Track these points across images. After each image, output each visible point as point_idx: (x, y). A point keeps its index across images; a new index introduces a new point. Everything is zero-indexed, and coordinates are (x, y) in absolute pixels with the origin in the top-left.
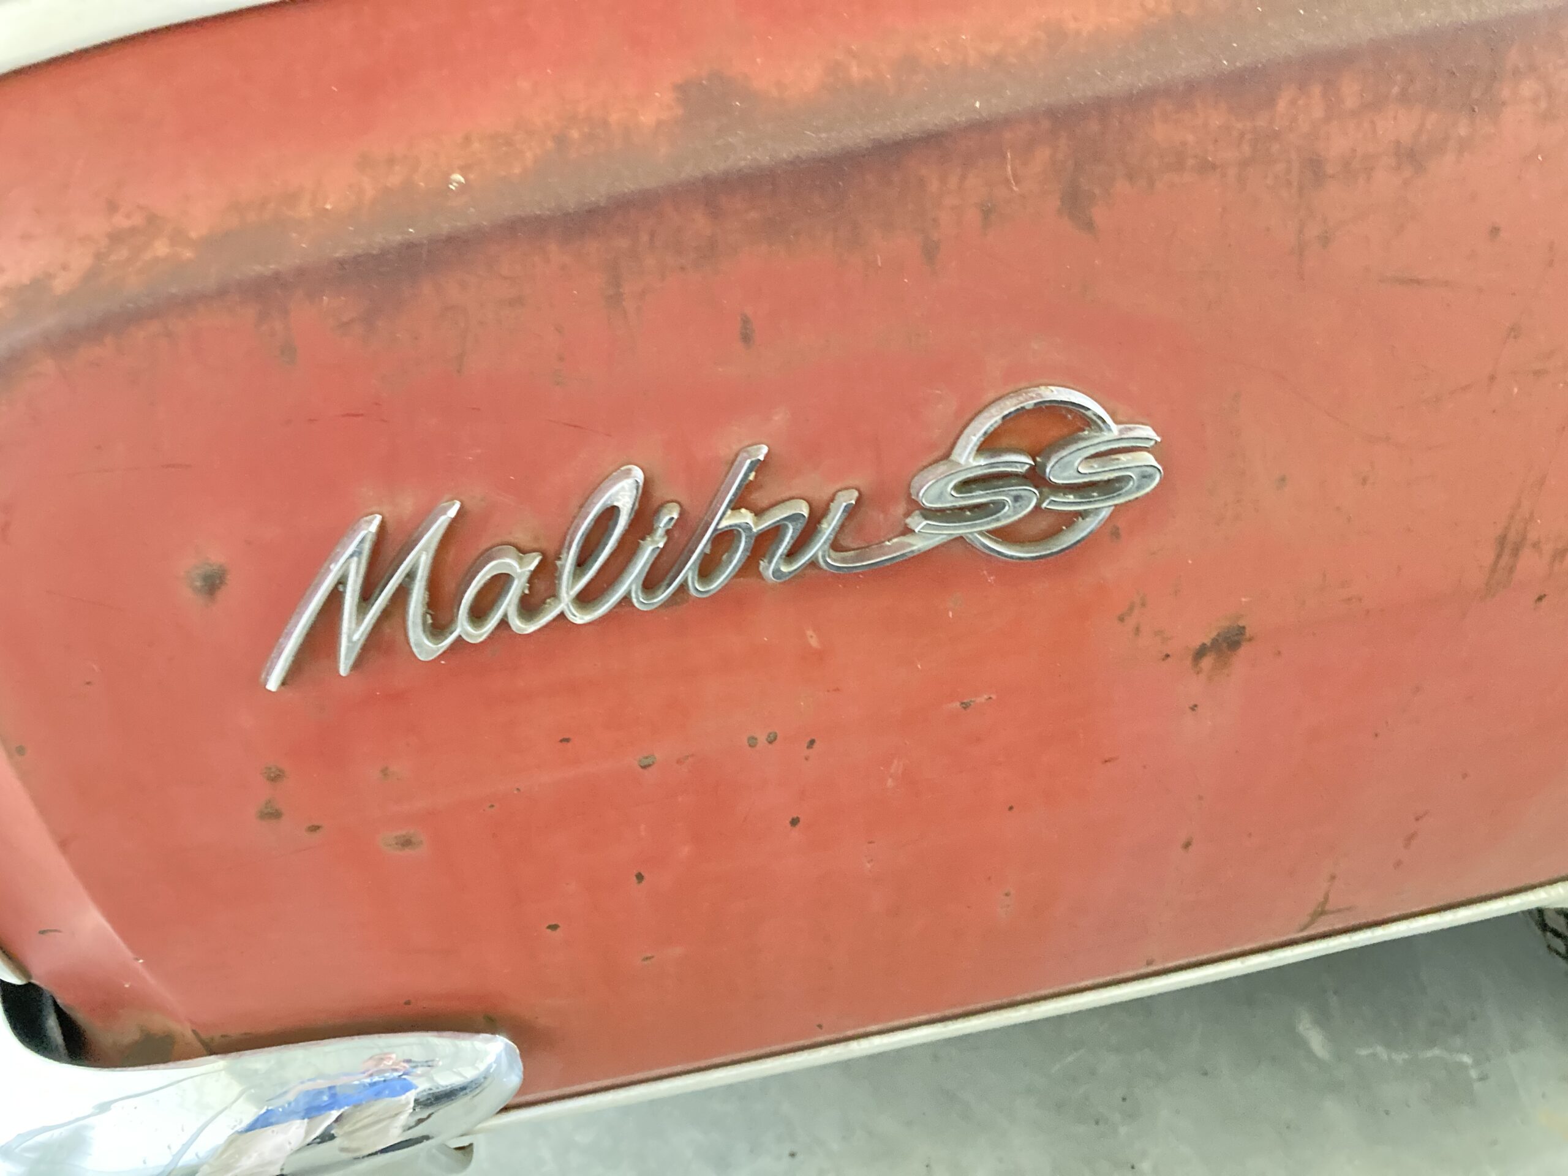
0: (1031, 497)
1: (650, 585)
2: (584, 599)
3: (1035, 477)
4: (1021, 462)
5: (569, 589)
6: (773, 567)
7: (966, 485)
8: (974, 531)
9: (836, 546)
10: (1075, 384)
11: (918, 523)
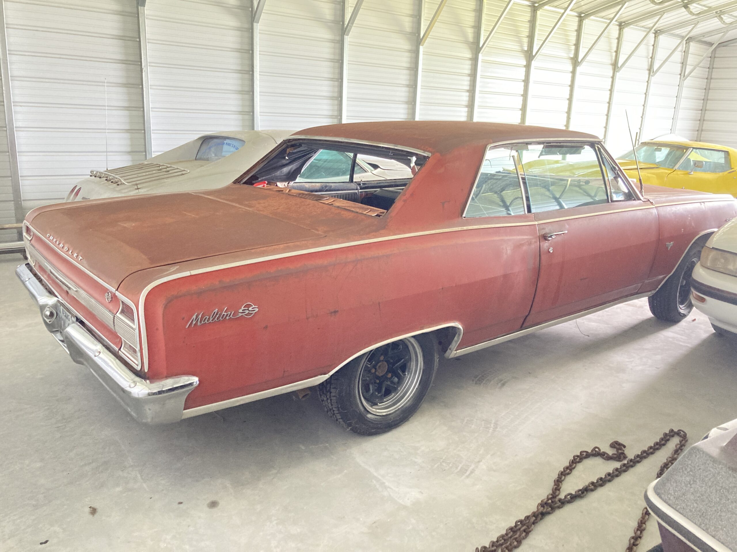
0: (248, 311)
1: (217, 319)
2: (212, 320)
3: (248, 310)
4: (247, 309)
5: (211, 319)
6: (228, 318)
7: (243, 310)
8: (243, 314)
9: (233, 316)
10: (249, 302)
11: (240, 314)
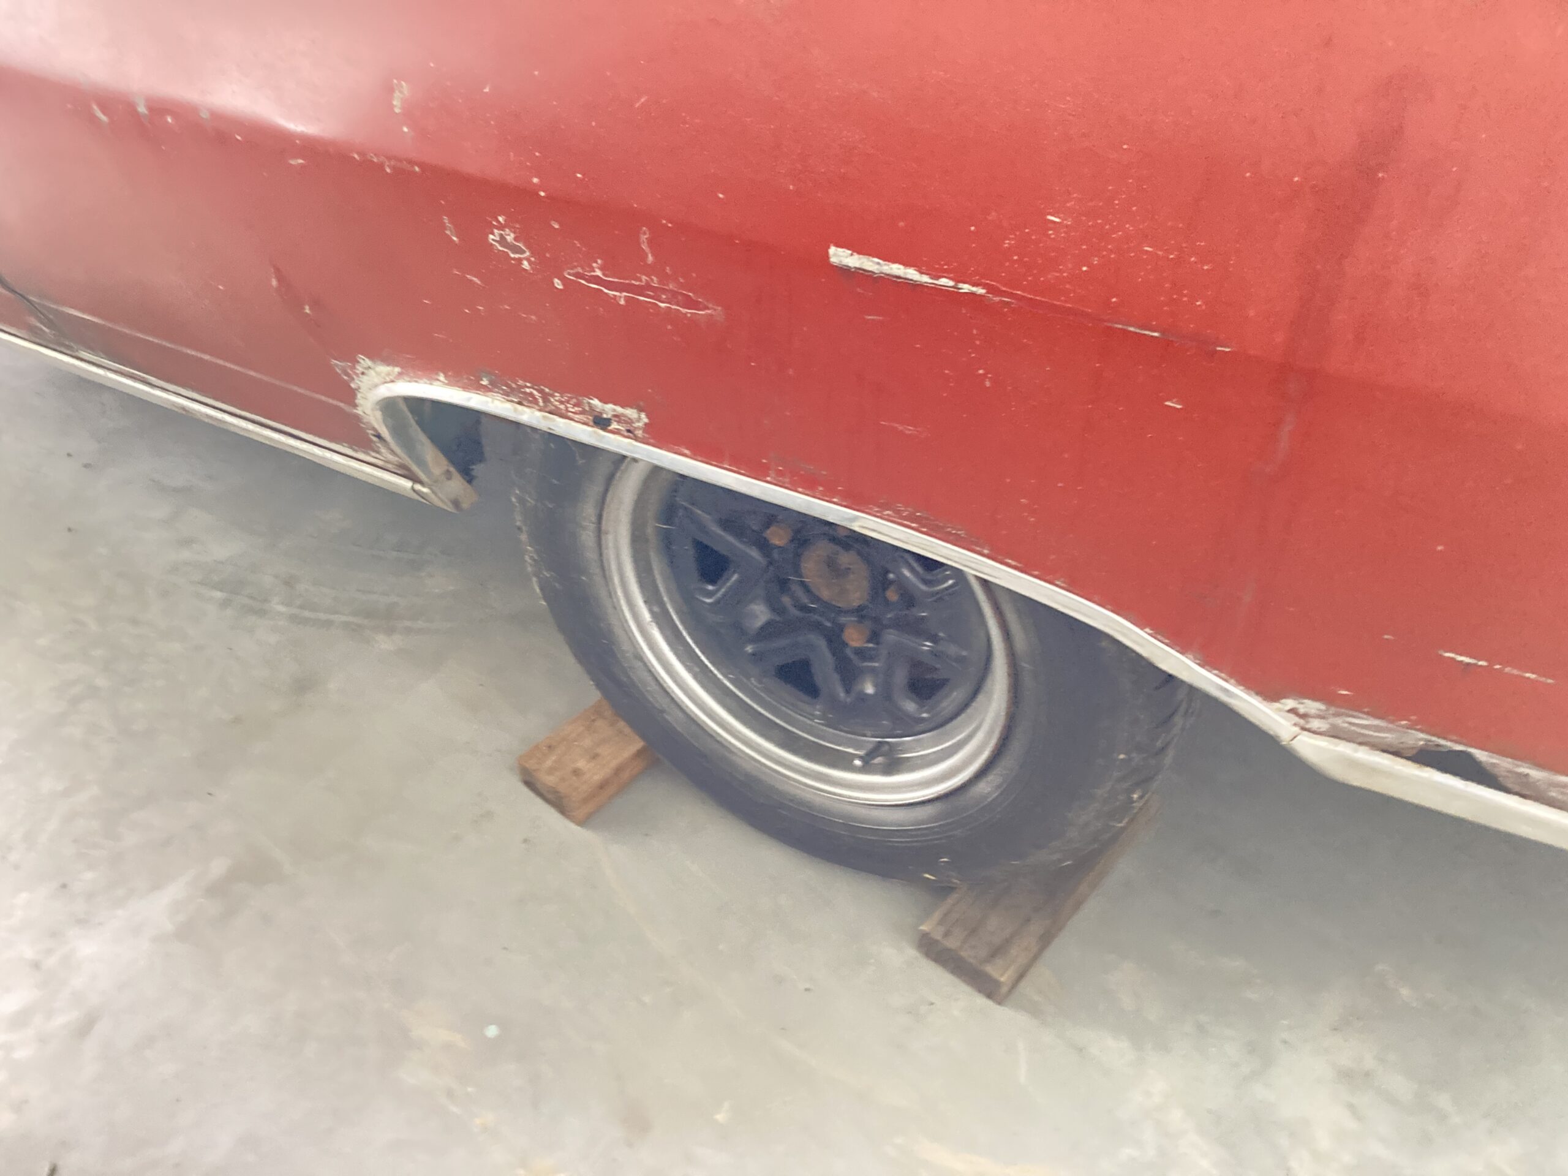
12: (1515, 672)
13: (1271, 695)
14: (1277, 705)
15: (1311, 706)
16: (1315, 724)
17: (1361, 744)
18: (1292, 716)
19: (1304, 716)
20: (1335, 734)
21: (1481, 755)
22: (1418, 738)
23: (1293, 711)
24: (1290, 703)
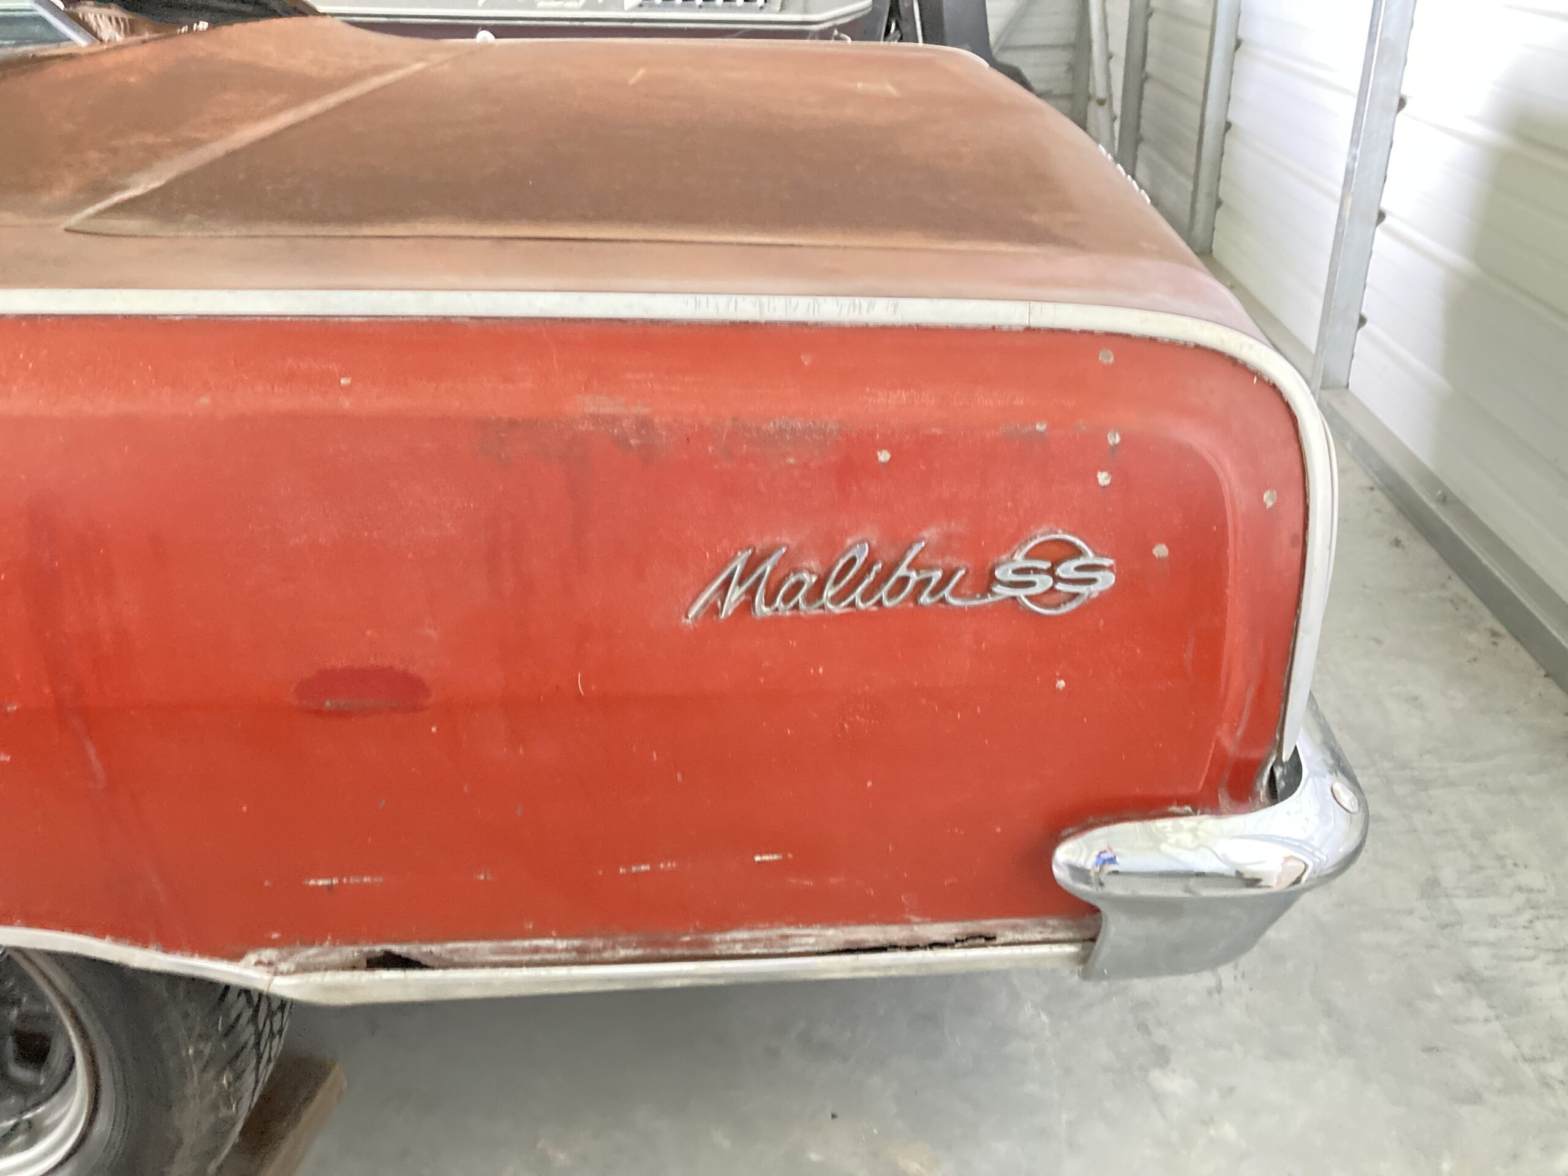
12: (357, 880)
13: (236, 956)
14: (243, 963)
15: (269, 954)
16: (283, 967)
17: (326, 969)
18: (261, 968)
19: (270, 964)
20: (304, 969)
21: (396, 949)
22: (352, 952)
23: (259, 963)
24: (252, 958)
